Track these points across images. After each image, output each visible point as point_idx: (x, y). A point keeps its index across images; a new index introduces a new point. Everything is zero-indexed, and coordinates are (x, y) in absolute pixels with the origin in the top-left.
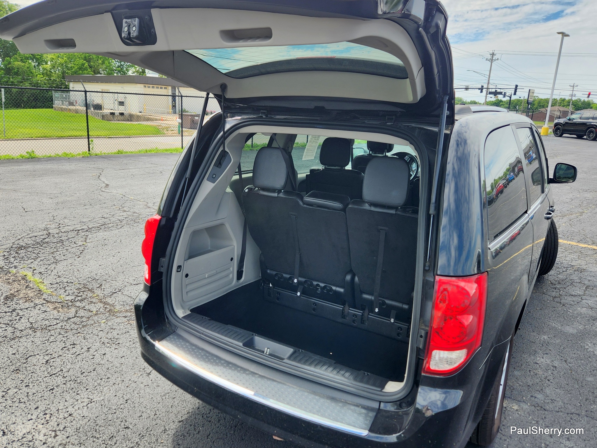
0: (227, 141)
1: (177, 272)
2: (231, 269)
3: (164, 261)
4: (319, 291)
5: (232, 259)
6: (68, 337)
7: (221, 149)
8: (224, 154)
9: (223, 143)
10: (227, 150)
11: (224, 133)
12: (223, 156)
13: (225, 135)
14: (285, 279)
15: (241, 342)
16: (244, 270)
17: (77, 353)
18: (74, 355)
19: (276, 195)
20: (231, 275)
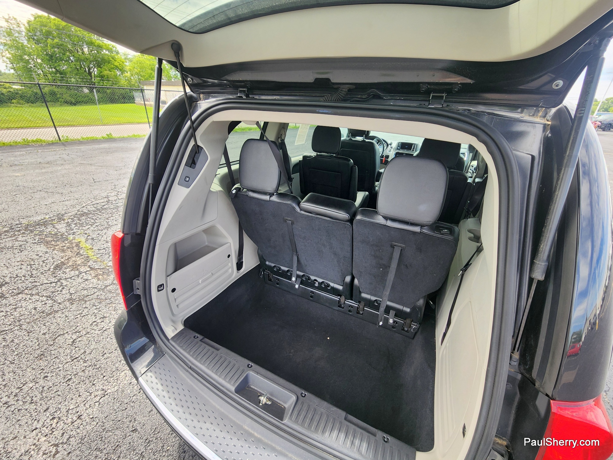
0: (199, 133)
1: (159, 291)
2: (230, 264)
3: (138, 283)
4: (317, 285)
5: (229, 256)
6: (101, 309)
7: (192, 143)
8: (197, 149)
9: (193, 135)
10: (200, 143)
11: (193, 123)
12: (196, 153)
13: (194, 125)
14: (283, 271)
15: (233, 385)
16: (244, 260)
17: (104, 329)
18: (101, 331)
19: (267, 198)
20: (230, 270)
